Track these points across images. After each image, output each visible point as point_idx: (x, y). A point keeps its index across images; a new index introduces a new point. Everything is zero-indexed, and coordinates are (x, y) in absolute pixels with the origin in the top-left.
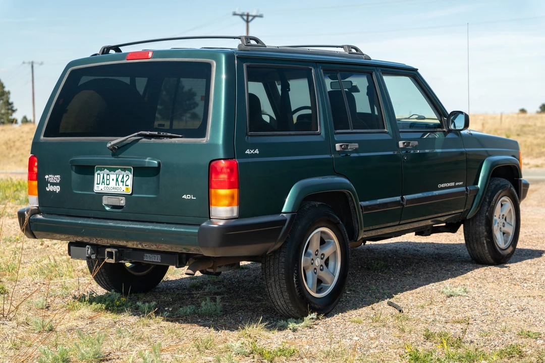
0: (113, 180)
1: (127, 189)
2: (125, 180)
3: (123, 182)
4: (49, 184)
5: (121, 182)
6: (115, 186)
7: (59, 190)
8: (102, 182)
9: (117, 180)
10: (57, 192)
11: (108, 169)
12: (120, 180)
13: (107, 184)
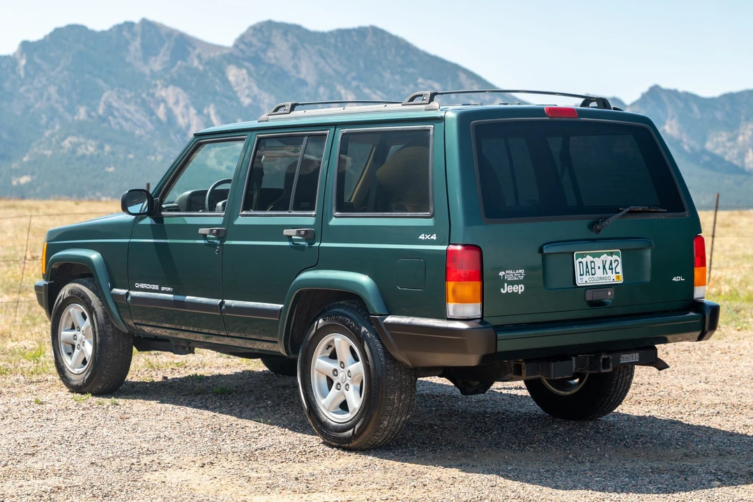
0: (599, 268)
1: (618, 277)
2: (614, 266)
3: (612, 269)
4: (506, 284)
5: (610, 269)
6: (602, 276)
7: (523, 290)
8: (587, 272)
9: (604, 268)
10: (520, 293)
11: (590, 254)
12: (607, 267)
13: (592, 275)
